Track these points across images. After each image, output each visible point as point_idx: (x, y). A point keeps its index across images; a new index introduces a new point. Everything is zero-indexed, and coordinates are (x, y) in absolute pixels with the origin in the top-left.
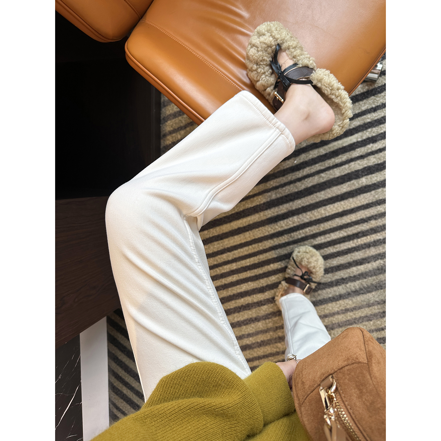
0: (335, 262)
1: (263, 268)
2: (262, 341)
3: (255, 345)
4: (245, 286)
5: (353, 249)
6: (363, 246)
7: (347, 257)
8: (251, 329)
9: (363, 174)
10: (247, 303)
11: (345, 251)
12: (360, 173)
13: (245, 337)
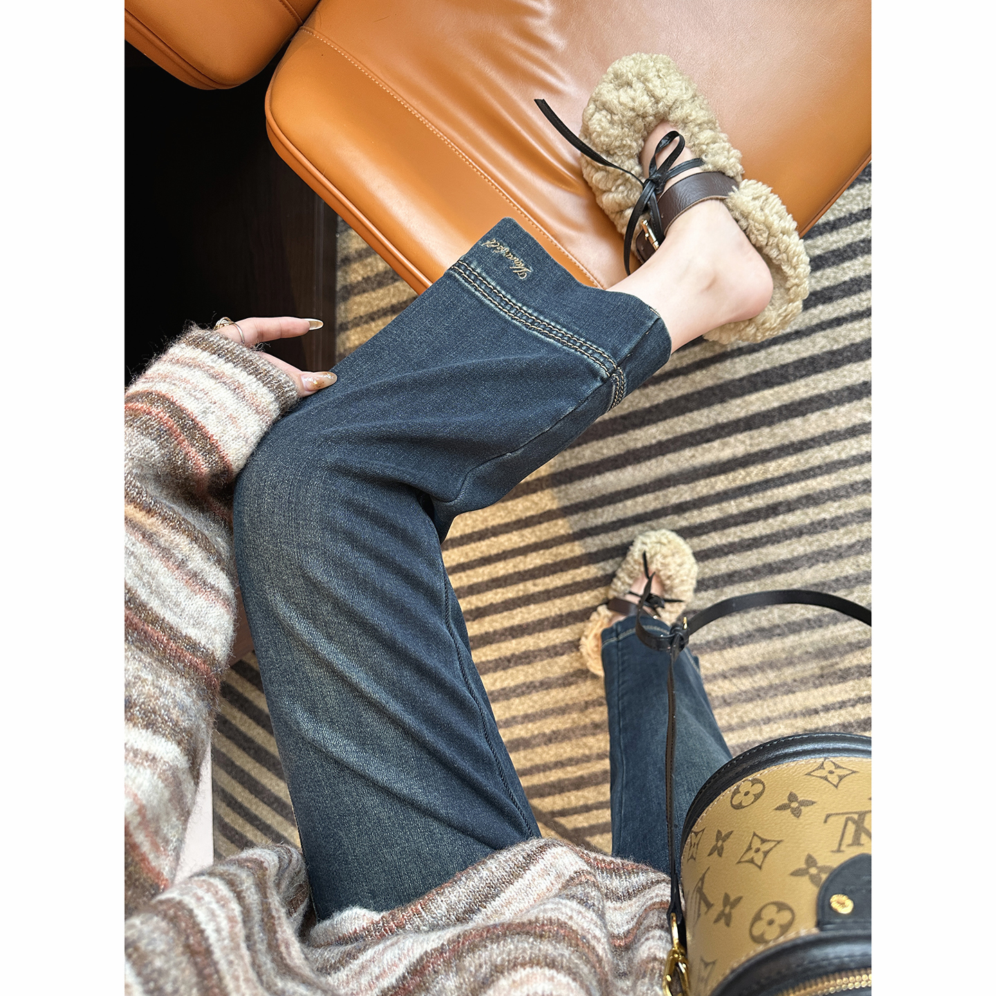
0: (723, 566)
1: (564, 574)
2: (554, 732)
3: (537, 740)
4: (520, 615)
5: (764, 540)
6: (787, 533)
7: (749, 556)
8: (531, 704)
9: (798, 374)
10: (523, 649)
11: (747, 543)
12: (791, 370)
13: (517, 723)
